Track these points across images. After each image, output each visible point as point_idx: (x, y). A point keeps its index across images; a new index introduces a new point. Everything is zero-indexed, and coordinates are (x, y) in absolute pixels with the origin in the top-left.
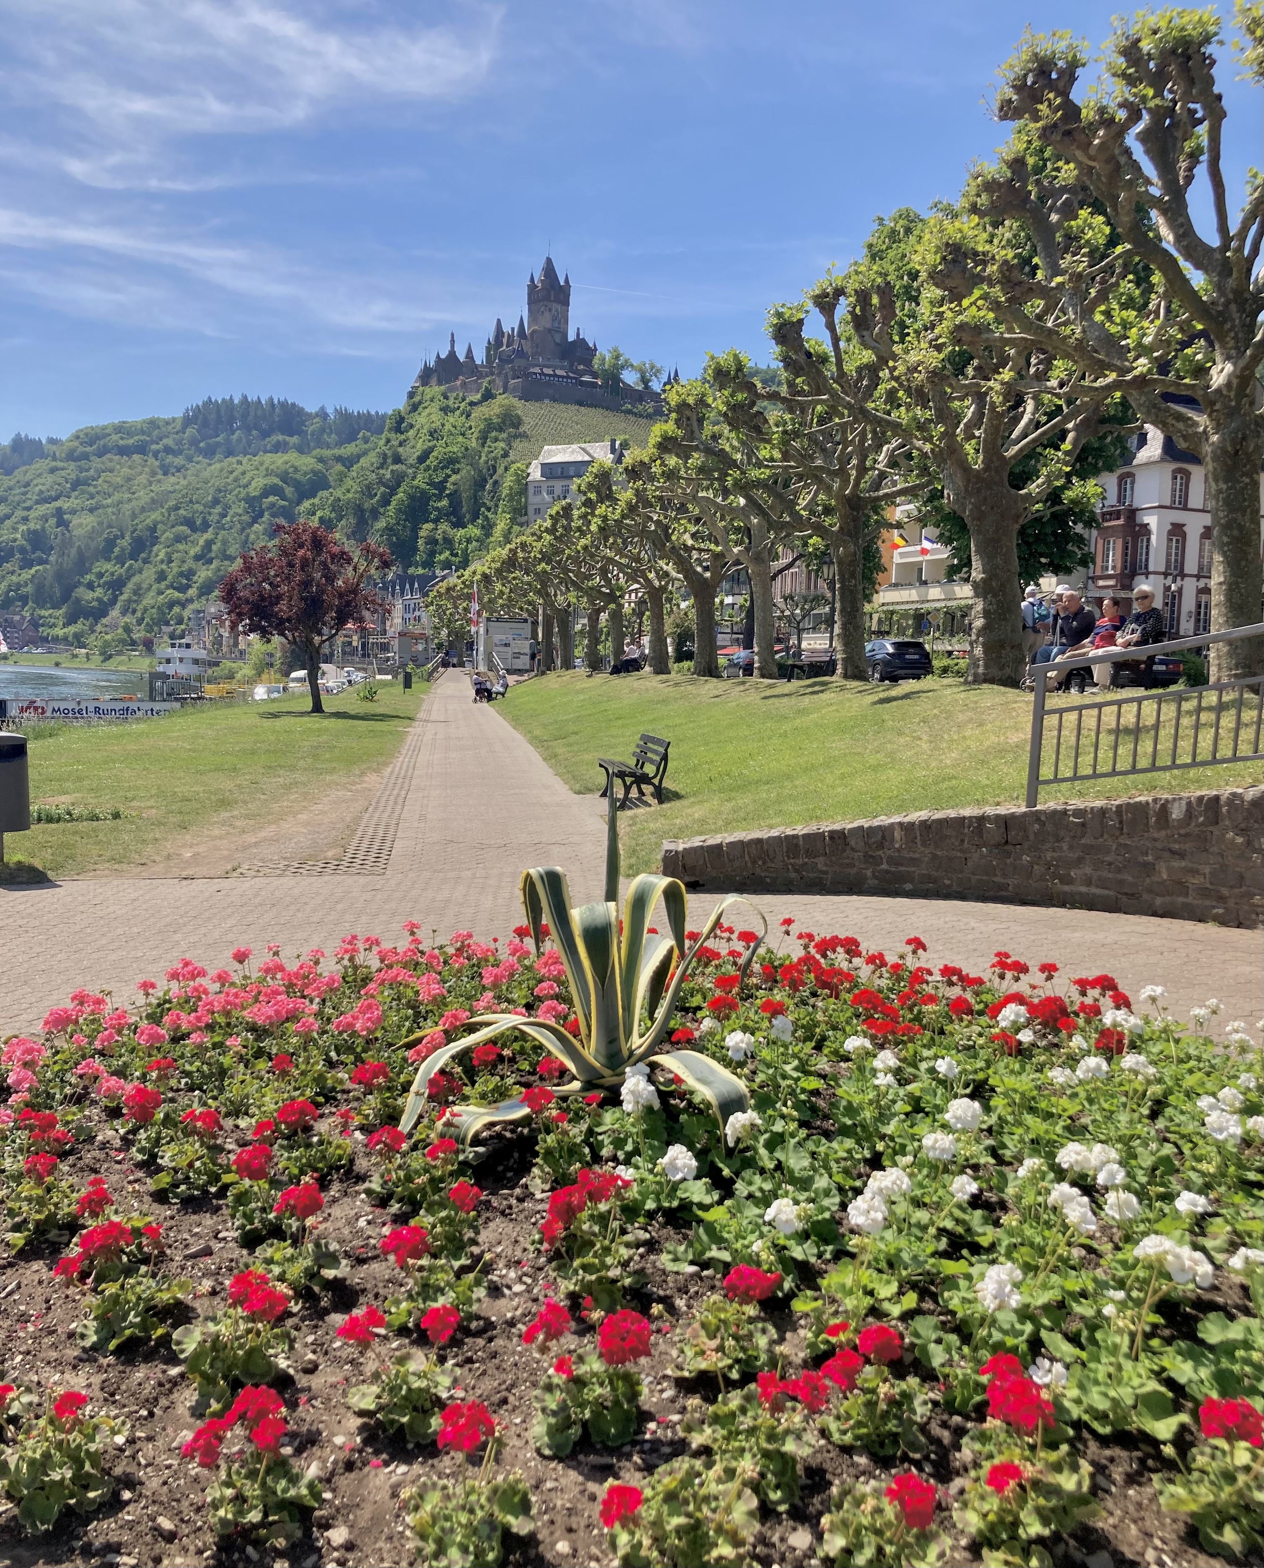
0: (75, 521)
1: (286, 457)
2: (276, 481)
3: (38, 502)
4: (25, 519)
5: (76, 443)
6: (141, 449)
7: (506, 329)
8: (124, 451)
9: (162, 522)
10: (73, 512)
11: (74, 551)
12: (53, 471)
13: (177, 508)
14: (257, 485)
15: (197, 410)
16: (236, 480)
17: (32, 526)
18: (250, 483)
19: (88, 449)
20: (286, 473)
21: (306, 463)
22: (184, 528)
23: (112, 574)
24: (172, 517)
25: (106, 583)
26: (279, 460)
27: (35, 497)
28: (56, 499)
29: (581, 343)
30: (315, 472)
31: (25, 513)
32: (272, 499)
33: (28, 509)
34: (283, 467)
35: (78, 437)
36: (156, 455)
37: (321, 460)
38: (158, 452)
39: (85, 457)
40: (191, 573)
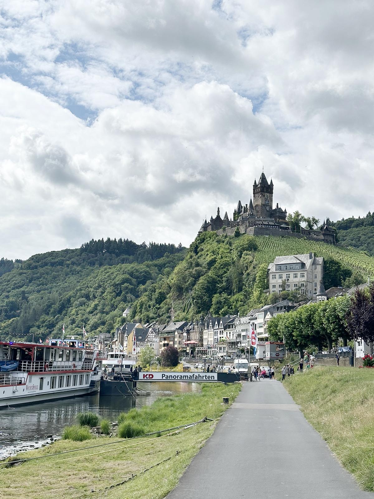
0: (31, 297)
1: (132, 265)
2: (127, 276)
3: (13, 289)
4: (7, 297)
5: (32, 262)
6: (61, 263)
7: (243, 205)
8: (53, 264)
9: (73, 297)
10: (30, 293)
11: (31, 311)
12: (21, 274)
13: (81, 290)
14: (119, 278)
15: (87, 245)
16: (108, 276)
17: (11, 299)
18: (115, 278)
19: (37, 264)
20: (132, 272)
21: (142, 267)
22: (84, 299)
23: (49, 321)
24: (78, 294)
25: (46, 326)
26: (128, 267)
27: (12, 286)
28: (21, 287)
29: (278, 210)
30: (146, 272)
31: (7, 294)
32: (126, 285)
33: (9, 292)
34: (131, 270)
35: (33, 259)
36: (68, 266)
37: (148, 266)
38: (69, 264)
39: (36, 267)
40: (88, 319)
